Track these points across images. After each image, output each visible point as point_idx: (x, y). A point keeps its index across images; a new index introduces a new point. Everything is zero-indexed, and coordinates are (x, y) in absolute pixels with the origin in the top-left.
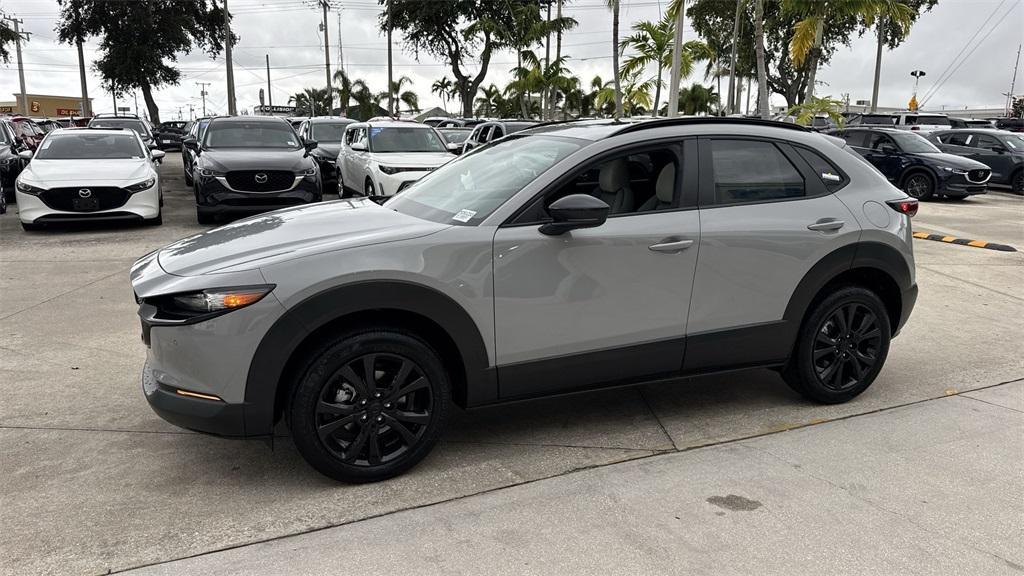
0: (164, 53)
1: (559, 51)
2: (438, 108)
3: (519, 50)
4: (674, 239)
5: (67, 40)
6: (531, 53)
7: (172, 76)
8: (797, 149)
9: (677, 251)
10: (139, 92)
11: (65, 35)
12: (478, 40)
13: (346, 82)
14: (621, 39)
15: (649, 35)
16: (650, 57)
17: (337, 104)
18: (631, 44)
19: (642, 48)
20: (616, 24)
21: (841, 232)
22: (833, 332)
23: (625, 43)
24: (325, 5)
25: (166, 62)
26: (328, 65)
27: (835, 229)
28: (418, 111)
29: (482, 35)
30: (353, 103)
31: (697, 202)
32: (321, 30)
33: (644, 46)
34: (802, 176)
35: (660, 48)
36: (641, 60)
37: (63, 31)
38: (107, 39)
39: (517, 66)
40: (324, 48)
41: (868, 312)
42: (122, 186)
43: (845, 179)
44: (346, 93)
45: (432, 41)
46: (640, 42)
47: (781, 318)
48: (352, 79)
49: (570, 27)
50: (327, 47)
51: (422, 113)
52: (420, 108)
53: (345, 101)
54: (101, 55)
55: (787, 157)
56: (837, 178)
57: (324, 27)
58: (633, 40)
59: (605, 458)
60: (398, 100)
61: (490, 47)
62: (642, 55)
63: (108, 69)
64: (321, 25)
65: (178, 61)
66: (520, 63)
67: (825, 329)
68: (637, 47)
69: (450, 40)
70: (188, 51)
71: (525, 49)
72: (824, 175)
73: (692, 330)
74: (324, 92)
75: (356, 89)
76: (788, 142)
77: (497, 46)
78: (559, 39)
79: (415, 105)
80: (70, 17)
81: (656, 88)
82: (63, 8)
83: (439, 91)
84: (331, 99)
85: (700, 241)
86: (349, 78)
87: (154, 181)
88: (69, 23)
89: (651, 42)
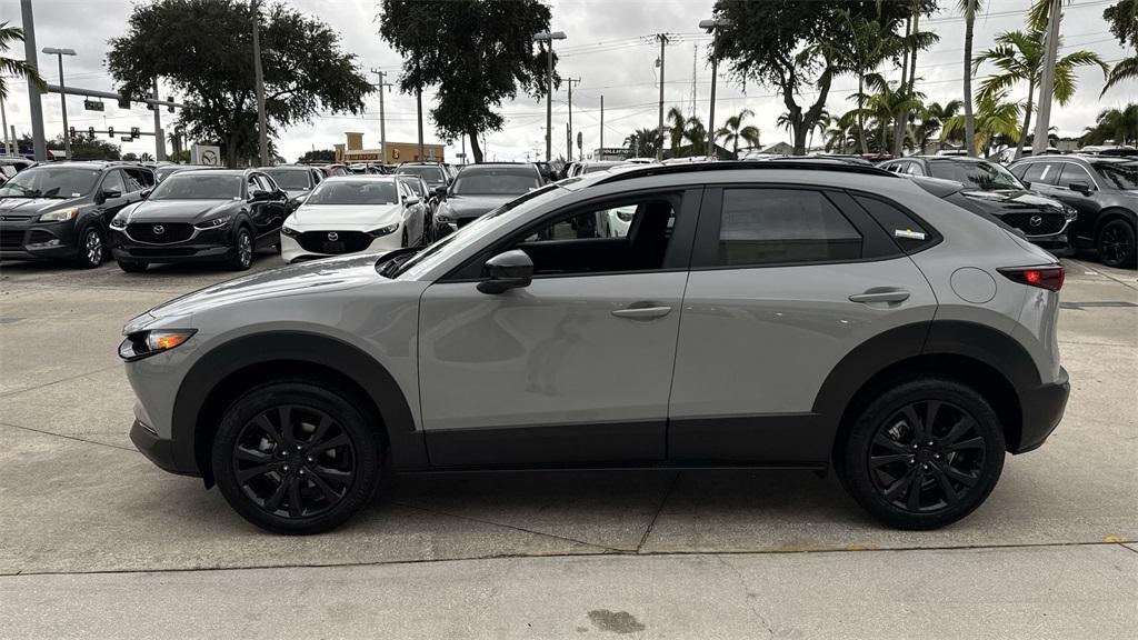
0: (492, 99)
1: (913, 72)
2: (783, 144)
3: (861, 74)
4: (649, 304)
5: (407, 91)
6: (878, 76)
7: (496, 122)
8: (858, 198)
9: (653, 318)
10: (467, 138)
11: (406, 85)
12: (817, 65)
13: (679, 120)
14: (974, 56)
15: (1015, 48)
16: (1017, 75)
17: (667, 144)
18: (988, 60)
19: (1006, 64)
20: (969, 37)
21: (904, 305)
22: (907, 436)
23: (980, 60)
24: (663, 38)
25: (492, 108)
26: (662, 103)
27: (895, 302)
28: (759, 147)
29: (821, 58)
30: (685, 142)
31: (690, 263)
32: (658, 66)
33: (1008, 62)
34: (860, 233)
35: (1032, 63)
36: (1007, 79)
37: (404, 82)
38: (442, 88)
39: (858, 92)
40: (659, 86)
41: (964, 415)
42: (365, 231)
43: (933, 237)
44: (678, 132)
45: (762, 70)
46: (1004, 57)
47: (810, 409)
48: (686, 116)
49: (928, 43)
50: (662, 83)
51: (764, 149)
52: (761, 144)
53: (676, 140)
54: (436, 104)
55: (838, 209)
56: (922, 236)
57: (660, 63)
58: (992, 55)
59: (548, 547)
60: (737, 136)
61: (830, 72)
62: (1005, 72)
63: (441, 117)
64: (658, 61)
65: (503, 107)
66: (861, 89)
67: (894, 431)
68: (998, 64)
69: (784, 67)
70: (513, 97)
71: (867, 72)
72: (899, 233)
73: (676, 414)
74: (656, 132)
75: (689, 127)
76: (845, 190)
77: (836, 70)
78: (914, 58)
79: (756, 141)
80: (410, 68)
81: (1024, 112)
82: (405, 61)
83: (785, 124)
84: (662, 139)
85: (681, 308)
86: (683, 115)
87: (398, 226)
88: (409, 74)
89: (1019, 56)
